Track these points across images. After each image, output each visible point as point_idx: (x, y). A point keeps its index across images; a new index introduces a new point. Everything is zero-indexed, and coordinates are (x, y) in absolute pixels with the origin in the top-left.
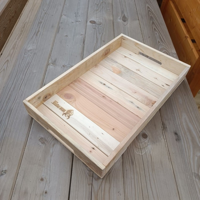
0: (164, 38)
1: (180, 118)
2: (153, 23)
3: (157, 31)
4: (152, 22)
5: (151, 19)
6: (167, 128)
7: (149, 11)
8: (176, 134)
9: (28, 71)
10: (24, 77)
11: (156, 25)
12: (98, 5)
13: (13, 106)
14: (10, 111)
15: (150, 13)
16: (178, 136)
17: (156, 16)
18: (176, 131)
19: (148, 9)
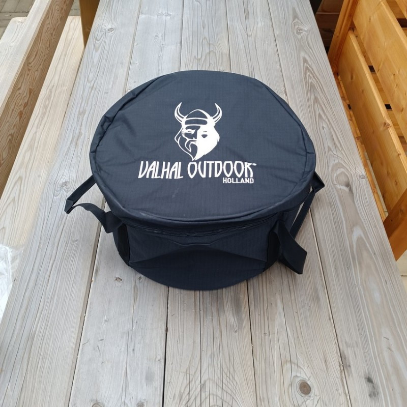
0: (340, 139)
1: (376, 341)
2: (316, 99)
3: (324, 120)
4: (313, 97)
5: (312, 90)
6: (350, 366)
7: (307, 69)
8: (369, 380)
9: (62, 236)
10: (54, 252)
11: (323, 106)
12: (200, 59)
13: (36, 328)
14: (31, 338)
15: (308, 74)
16: (374, 387)
17: (322, 83)
18: (369, 373)
19: (305, 65)
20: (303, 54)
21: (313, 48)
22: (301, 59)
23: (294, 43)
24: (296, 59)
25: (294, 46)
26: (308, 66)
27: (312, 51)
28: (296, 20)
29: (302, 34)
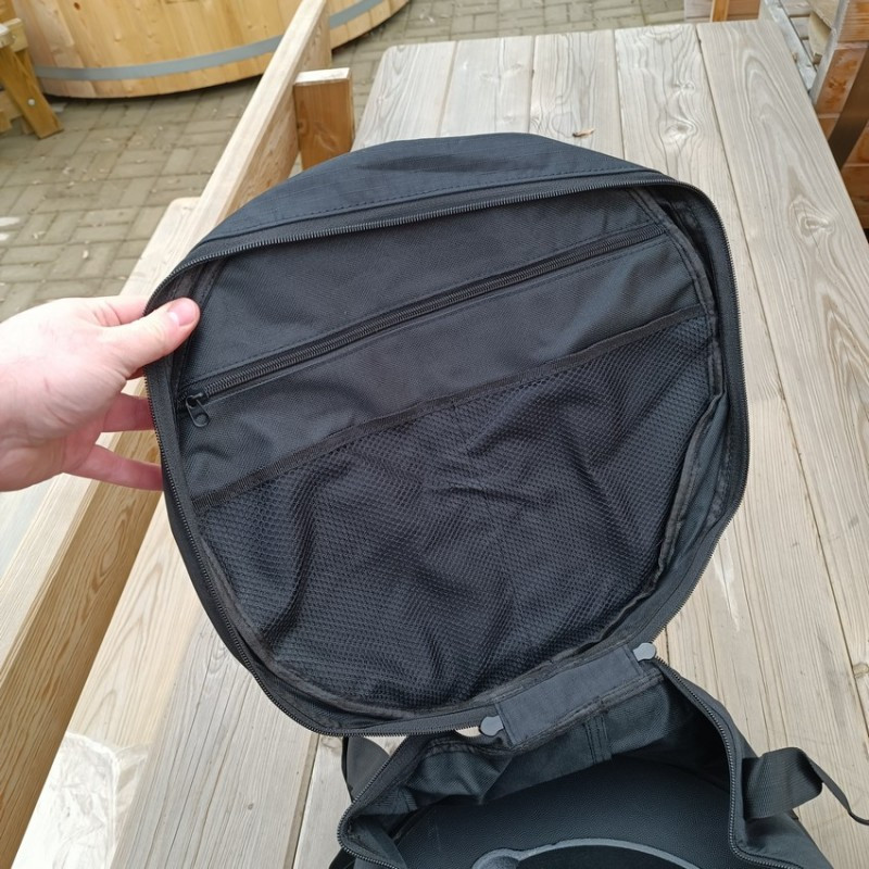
20: (821, 288)
21: (847, 271)
22: (819, 298)
23: (797, 259)
24: (805, 299)
25: (798, 266)
26: (839, 319)
27: (847, 278)
28: (800, 198)
29: (815, 234)
